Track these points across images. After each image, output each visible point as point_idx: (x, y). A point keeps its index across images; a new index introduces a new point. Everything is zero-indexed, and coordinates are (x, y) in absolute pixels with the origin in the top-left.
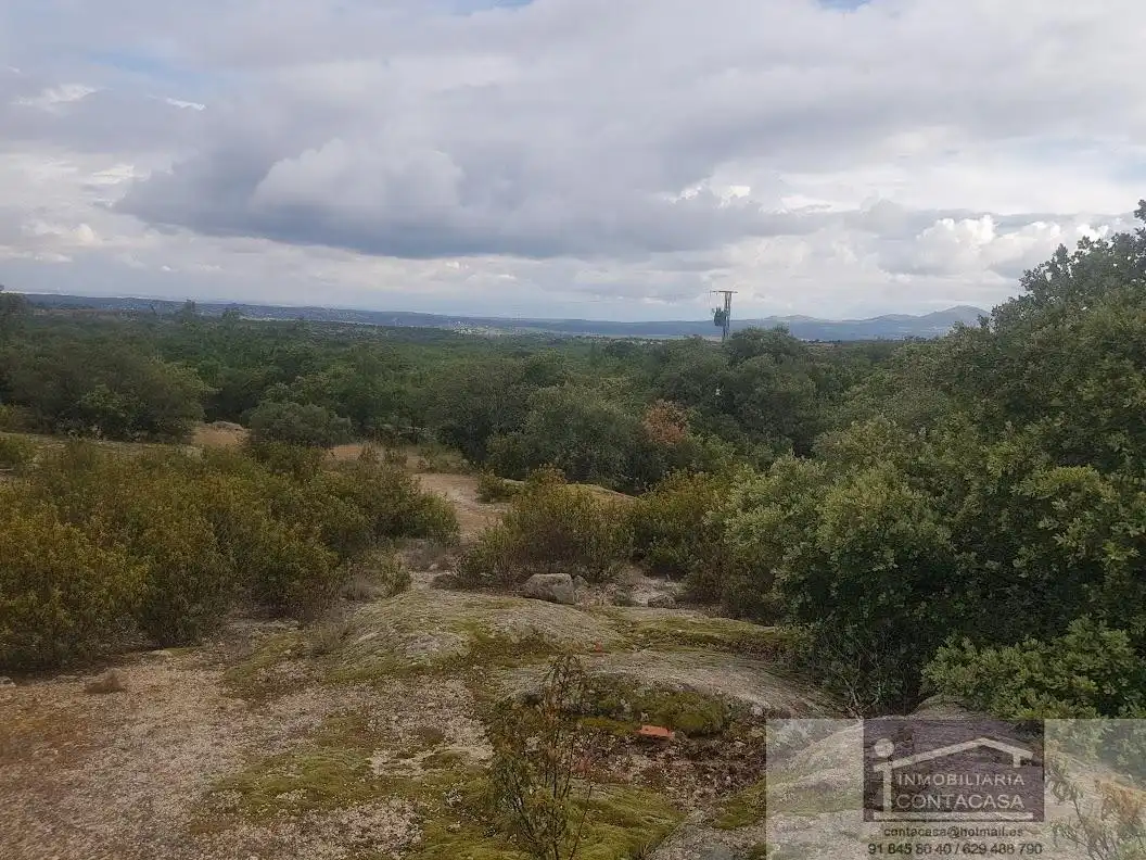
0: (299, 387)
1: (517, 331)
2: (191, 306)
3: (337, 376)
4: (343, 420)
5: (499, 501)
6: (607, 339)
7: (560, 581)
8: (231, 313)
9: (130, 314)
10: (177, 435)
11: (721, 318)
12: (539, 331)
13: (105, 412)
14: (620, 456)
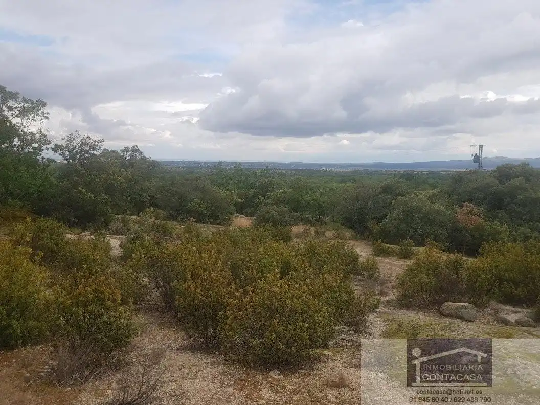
0: (269, 198)
1: (350, 169)
2: (220, 163)
3: (285, 193)
4: (297, 214)
5: (384, 256)
6: (396, 171)
7: (466, 308)
8: (238, 165)
9: (183, 167)
10: (226, 222)
11: (477, 159)
12: (361, 169)
13: (198, 211)
14: (444, 232)
